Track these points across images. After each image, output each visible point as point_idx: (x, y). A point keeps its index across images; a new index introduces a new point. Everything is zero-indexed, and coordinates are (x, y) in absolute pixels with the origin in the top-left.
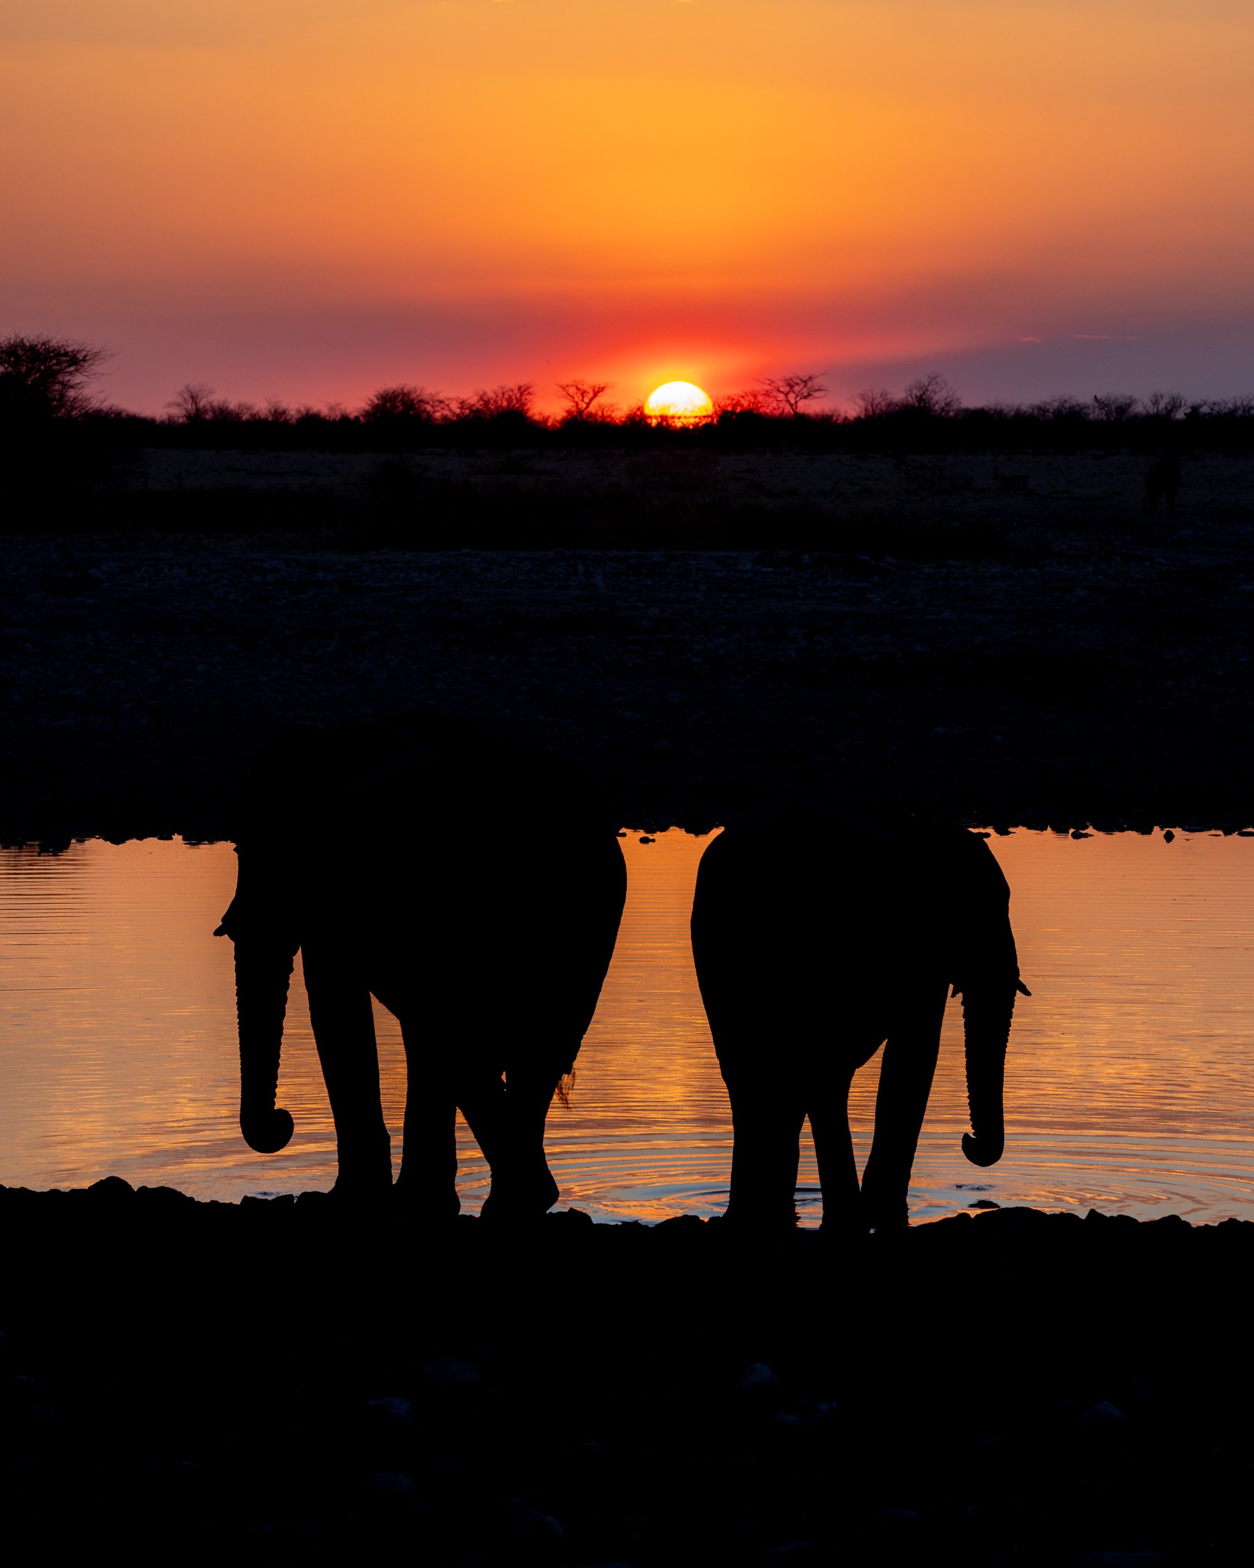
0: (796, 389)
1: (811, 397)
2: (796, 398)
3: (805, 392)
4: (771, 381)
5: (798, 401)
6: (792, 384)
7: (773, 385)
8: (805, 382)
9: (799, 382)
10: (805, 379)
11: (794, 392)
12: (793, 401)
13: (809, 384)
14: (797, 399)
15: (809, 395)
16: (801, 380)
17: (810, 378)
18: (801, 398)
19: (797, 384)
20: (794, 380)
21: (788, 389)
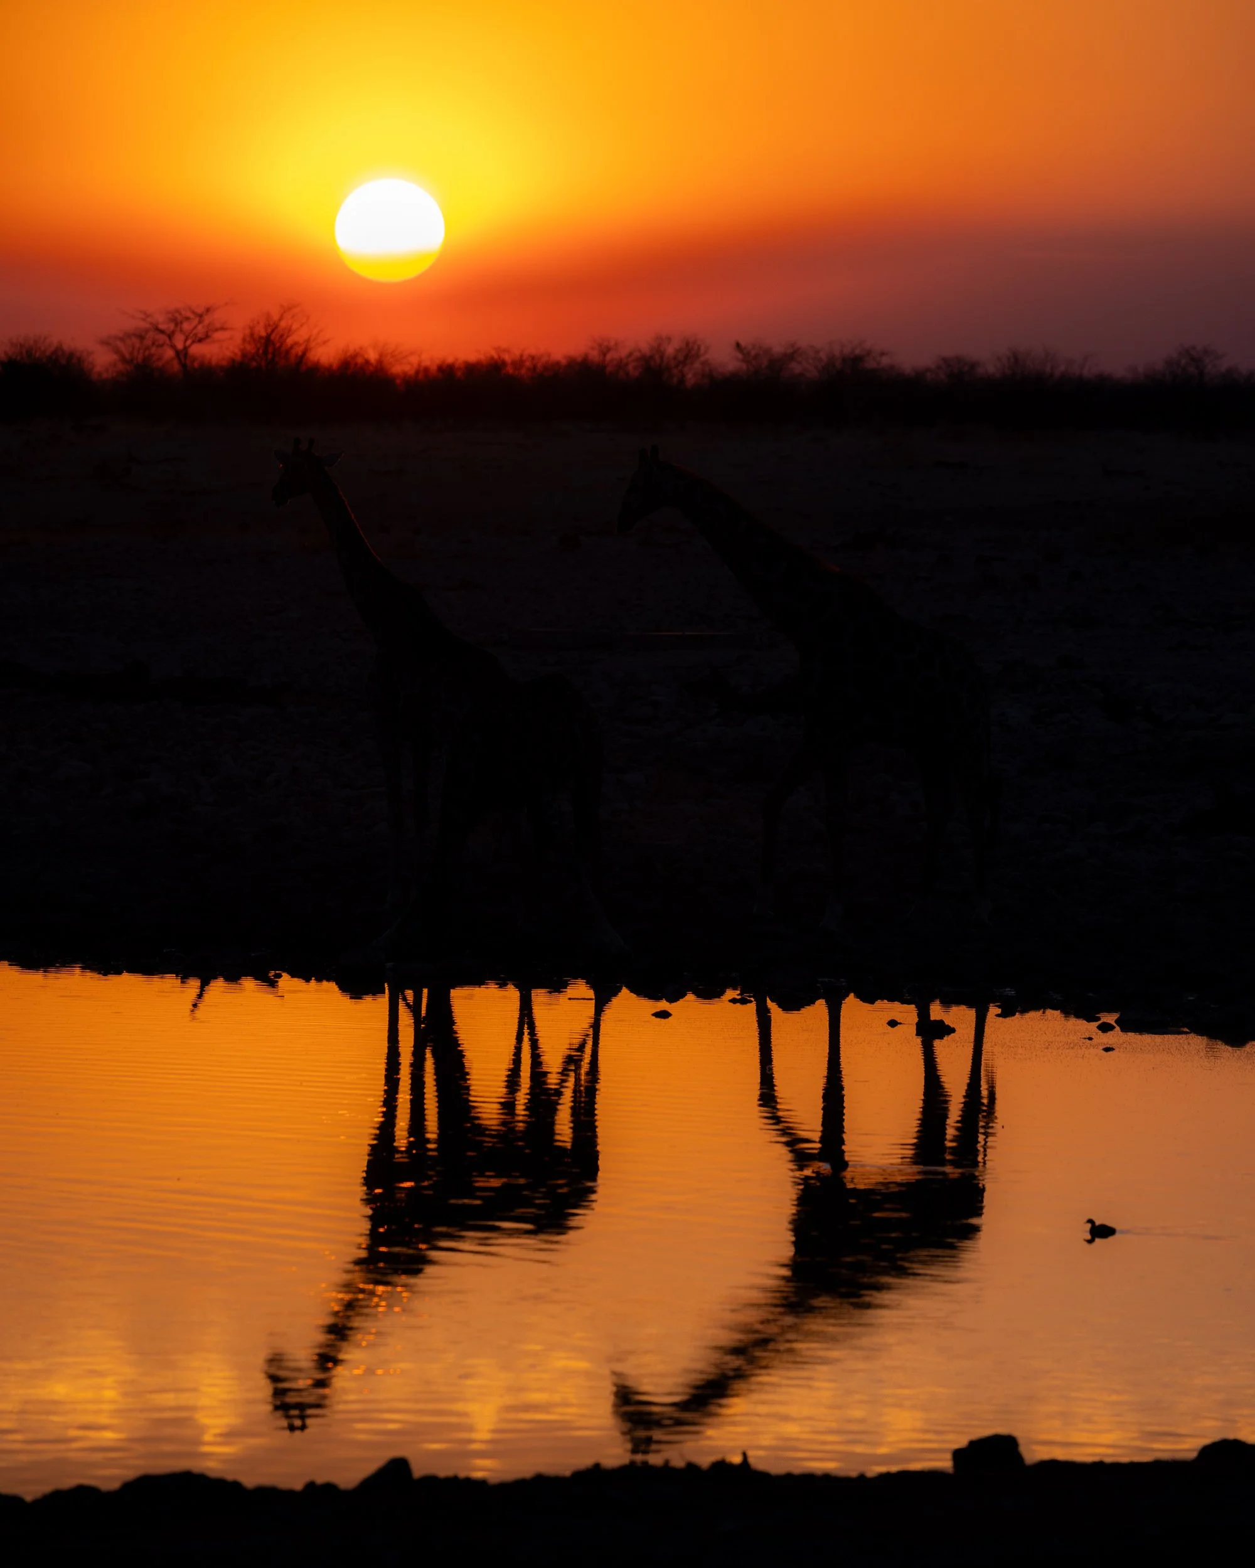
0: (186, 326)
1: (208, 340)
2: (186, 340)
3: (201, 330)
4: (145, 313)
5: (190, 346)
6: (179, 318)
7: (149, 319)
8: (201, 316)
9: (192, 316)
10: (199, 311)
11: (181, 330)
12: (180, 346)
13: (207, 319)
14: (189, 342)
15: (207, 336)
16: (193, 312)
17: (208, 310)
18: (193, 342)
19: (188, 319)
20: (183, 313)
21: (172, 326)
